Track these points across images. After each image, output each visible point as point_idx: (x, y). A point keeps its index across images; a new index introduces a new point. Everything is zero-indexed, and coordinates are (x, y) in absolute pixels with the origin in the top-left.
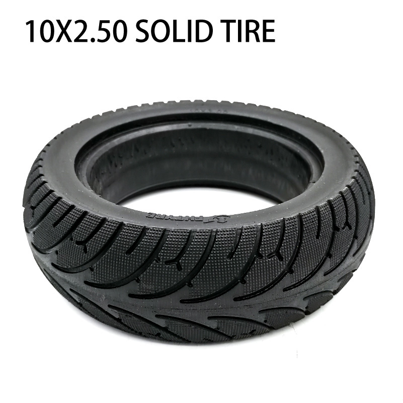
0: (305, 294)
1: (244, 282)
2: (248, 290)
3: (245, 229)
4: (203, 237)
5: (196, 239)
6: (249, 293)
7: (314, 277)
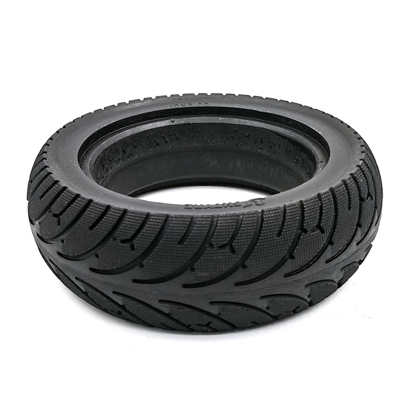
0: (342, 265)
1: (292, 257)
2: (297, 265)
3: (288, 207)
4: (252, 219)
5: (245, 221)
6: (297, 268)
7: (349, 247)
